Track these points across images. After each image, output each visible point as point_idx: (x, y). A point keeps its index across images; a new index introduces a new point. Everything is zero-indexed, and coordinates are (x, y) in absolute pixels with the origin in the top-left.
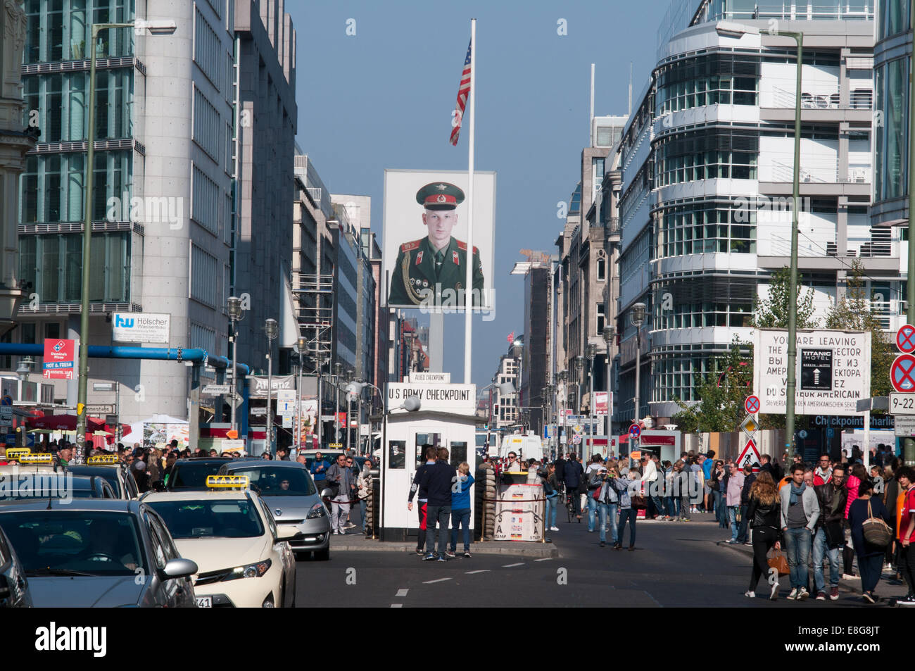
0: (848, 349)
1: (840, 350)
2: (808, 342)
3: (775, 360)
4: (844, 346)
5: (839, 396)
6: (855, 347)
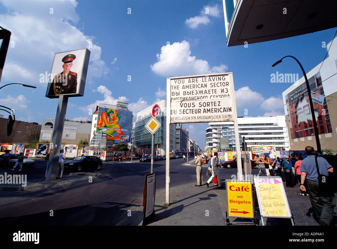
0: (221, 83)
1: (216, 84)
2: (195, 81)
3: (175, 94)
4: (218, 81)
5: (217, 111)
6: (225, 81)
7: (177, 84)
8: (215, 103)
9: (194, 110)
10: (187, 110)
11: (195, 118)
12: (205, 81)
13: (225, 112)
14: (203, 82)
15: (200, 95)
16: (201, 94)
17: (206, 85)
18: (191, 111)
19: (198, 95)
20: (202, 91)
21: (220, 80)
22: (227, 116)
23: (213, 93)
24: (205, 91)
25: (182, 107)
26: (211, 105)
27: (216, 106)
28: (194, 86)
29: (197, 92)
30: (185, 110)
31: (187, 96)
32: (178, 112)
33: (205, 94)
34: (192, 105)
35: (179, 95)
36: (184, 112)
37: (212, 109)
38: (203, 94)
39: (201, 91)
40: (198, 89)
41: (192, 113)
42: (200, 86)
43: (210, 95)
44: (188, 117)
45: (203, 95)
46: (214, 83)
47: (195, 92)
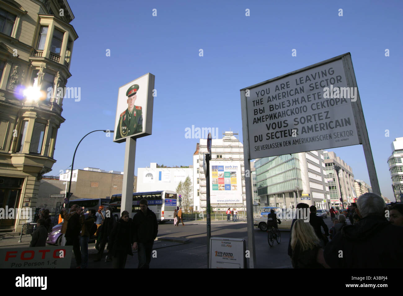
0: (327, 80)
1: (318, 84)
2: (285, 87)
3: (258, 111)
4: (321, 79)
5: (325, 128)
6: (334, 76)
7: (260, 97)
8: (320, 115)
9: (287, 132)
10: (277, 133)
11: (290, 143)
12: (301, 83)
13: (338, 127)
14: (297, 84)
15: (294, 107)
16: (296, 104)
17: (302, 88)
18: (283, 133)
19: (291, 107)
20: (297, 100)
21: (326, 75)
22: (343, 133)
23: (315, 100)
24: (302, 99)
25: (269, 129)
26: (313, 119)
27: (322, 119)
28: (284, 94)
29: (289, 103)
30: (273, 133)
31: (275, 111)
32: (265, 137)
33: (302, 103)
34: (283, 125)
35: (264, 112)
36: (273, 137)
37: (317, 126)
38: (299, 103)
39: (295, 99)
40: (291, 98)
41: (285, 136)
42: (293, 92)
43: (311, 103)
44: (279, 144)
45: (298, 106)
46: (316, 83)
47: (287, 104)
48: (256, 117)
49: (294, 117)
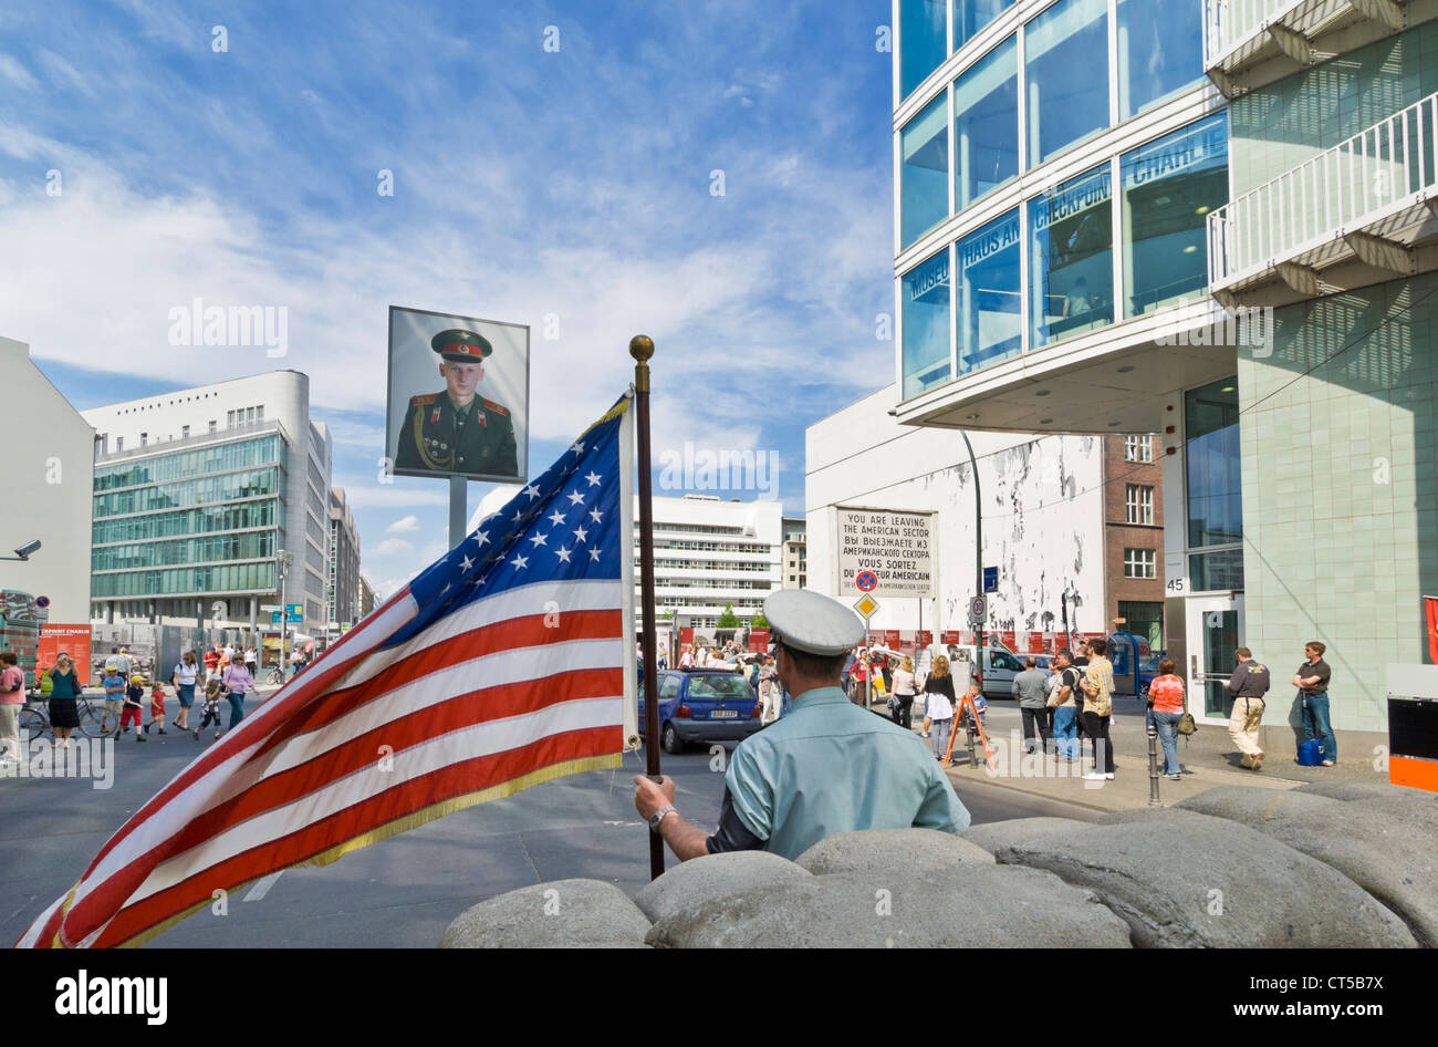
2: (881, 523)
3: (850, 540)
7: (853, 523)
12: (896, 525)
13: (920, 579)
14: (893, 524)
16: (890, 546)
17: (897, 530)
19: (885, 548)
21: (918, 525)
22: (923, 585)
24: (896, 542)
25: (862, 565)
26: (903, 566)
27: (910, 568)
28: (880, 530)
29: (884, 542)
31: (869, 546)
32: (856, 573)
33: (895, 546)
35: (857, 543)
37: (905, 574)
39: (890, 540)
40: (886, 537)
42: (888, 531)
43: (903, 549)
45: (892, 548)
46: (909, 529)
47: (881, 542)
48: (848, 546)
49: (888, 558)
